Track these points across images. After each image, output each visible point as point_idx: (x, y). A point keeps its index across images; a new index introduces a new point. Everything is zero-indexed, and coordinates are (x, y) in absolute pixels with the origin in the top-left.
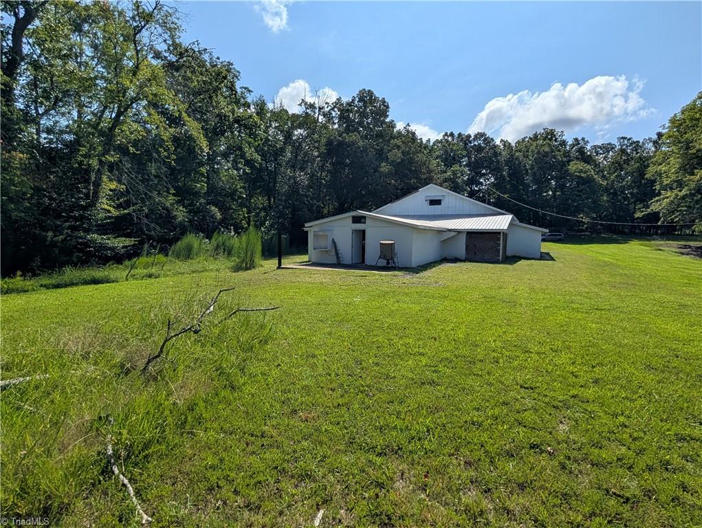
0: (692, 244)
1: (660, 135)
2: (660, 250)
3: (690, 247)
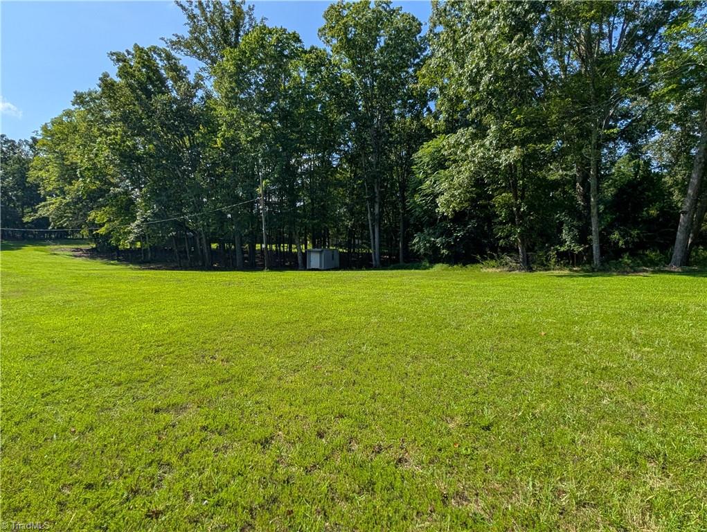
0: (82, 247)
1: (35, 140)
2: (55, 254)
3: (81, 250)
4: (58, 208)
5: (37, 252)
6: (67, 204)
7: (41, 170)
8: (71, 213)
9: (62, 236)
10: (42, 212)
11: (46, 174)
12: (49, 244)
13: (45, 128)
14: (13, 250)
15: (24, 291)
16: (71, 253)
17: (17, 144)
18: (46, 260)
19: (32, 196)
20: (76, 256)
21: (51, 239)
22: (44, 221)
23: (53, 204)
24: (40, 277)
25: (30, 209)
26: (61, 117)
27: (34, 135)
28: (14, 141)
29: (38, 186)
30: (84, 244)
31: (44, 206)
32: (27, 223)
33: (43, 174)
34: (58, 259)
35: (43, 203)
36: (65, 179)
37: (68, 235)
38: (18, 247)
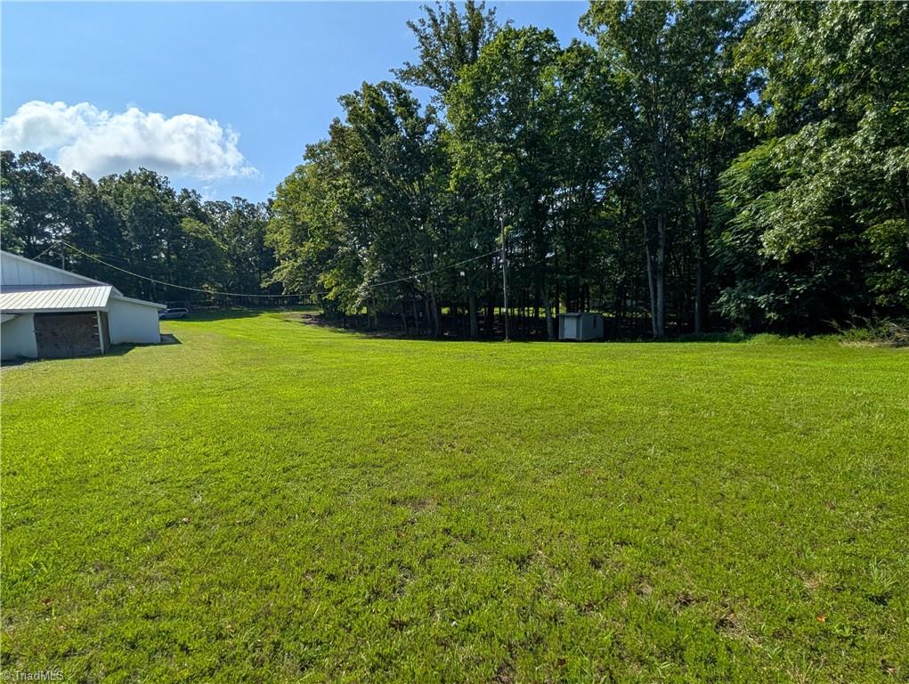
0: (312, 313)
1: (271, 202)
2: (287, 321)
3: (311, 316)
4: (290, 272)
5: (272, 319)
6: (298, 268)
7: (276, 232)
8: (301, 277)
9: (294, 303)
10: (277, 277)
11: (280, 238)
12: (282, 311)
13: (279, 189)
14: (252, 317)
15: (262, 359)
16: (302, 320)
17: (255, 208)
18: (280, 328)
19: (268, 260)
20: (306, 323)
21: (283, 305)
22: (277, 287)
23: (286, 268)
24: (275, 345)
25: (266, 275)
26: (294, 174)
27: (270, 197)
28: (253, 205)
29: (273, 250)
30: (313, 310)
31: (279, 271)
32: (264, 288)
33: (277, 237)
34: (290, 326)
35: (278, 268)
36: (297, 241)
37: (299, 301)
38: (257, 314)
